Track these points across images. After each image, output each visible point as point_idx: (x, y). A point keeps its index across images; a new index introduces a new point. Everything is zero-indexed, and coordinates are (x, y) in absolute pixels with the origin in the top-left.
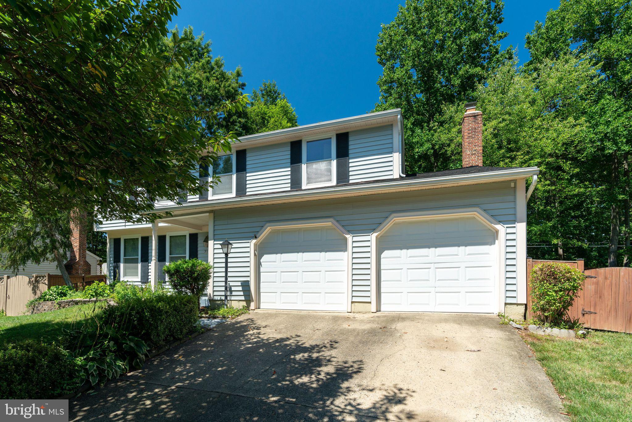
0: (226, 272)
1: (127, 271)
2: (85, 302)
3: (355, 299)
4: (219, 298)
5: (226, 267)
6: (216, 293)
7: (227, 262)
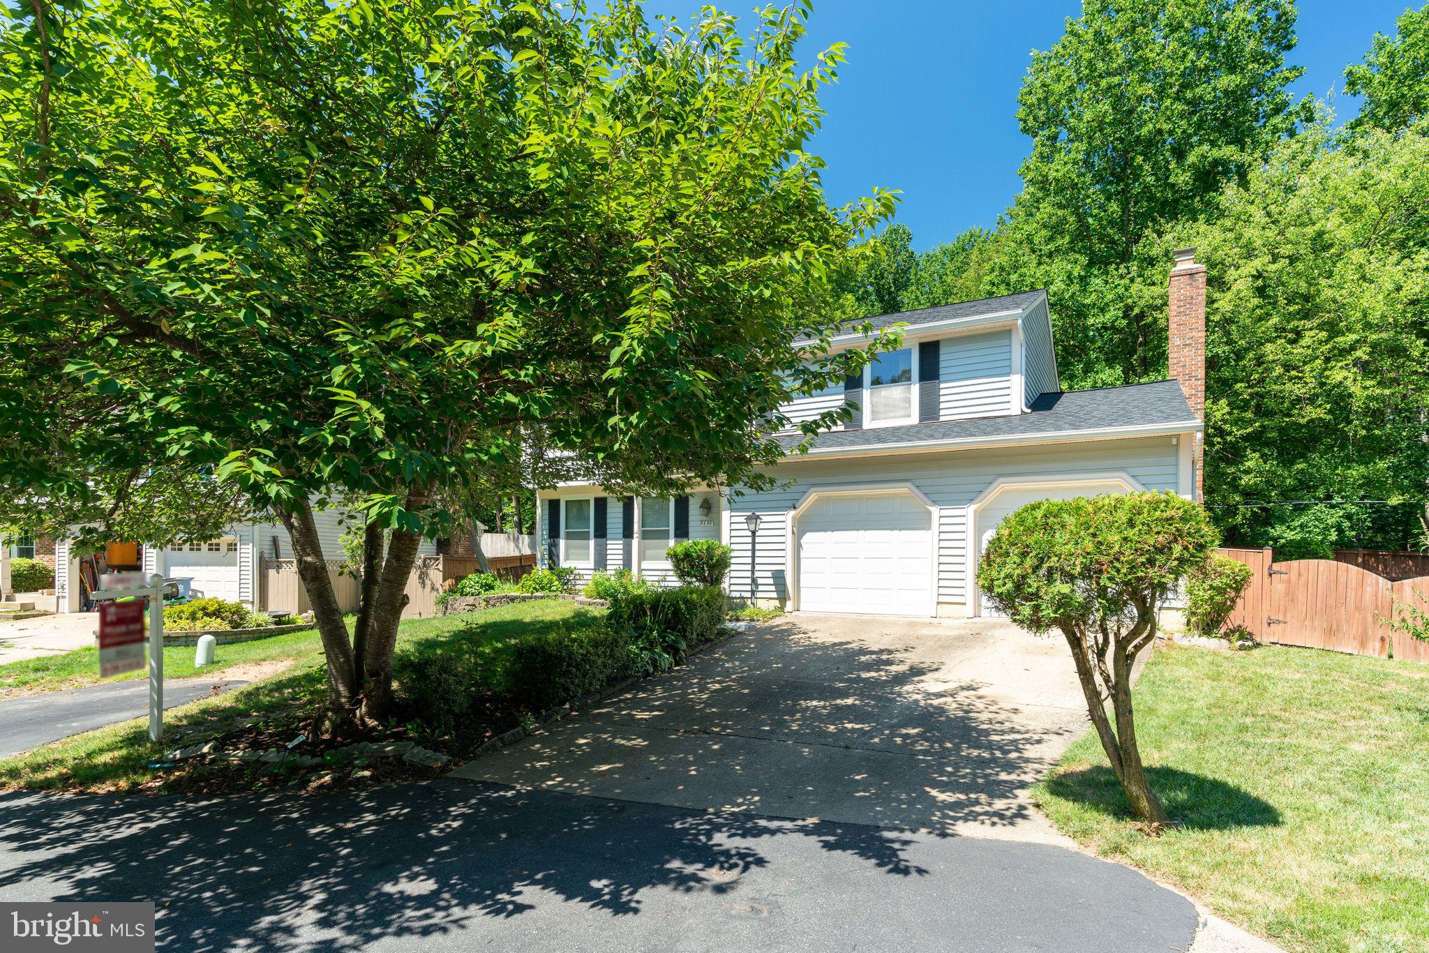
0: (753, 557)
1: (571, 551)
2: (524, 599)
3: (942, 599)
4: (738, 595)
5: (754, 550)
6: (733, 588)
7: (754, 543)
